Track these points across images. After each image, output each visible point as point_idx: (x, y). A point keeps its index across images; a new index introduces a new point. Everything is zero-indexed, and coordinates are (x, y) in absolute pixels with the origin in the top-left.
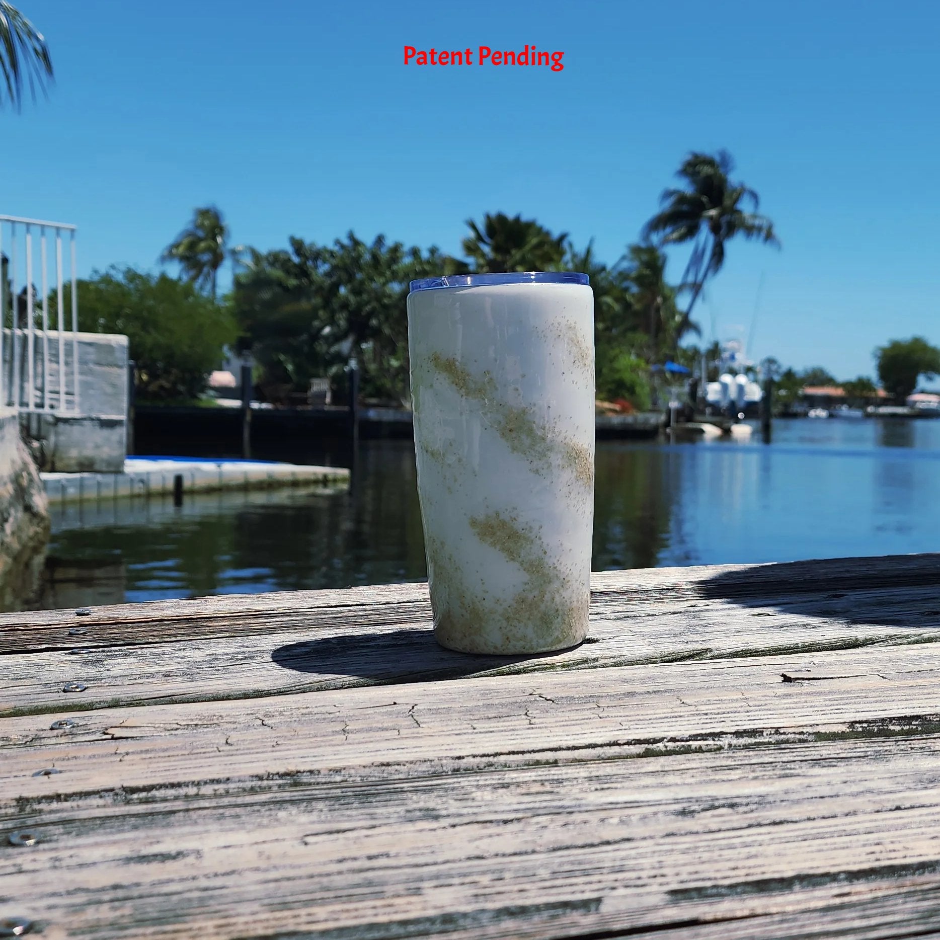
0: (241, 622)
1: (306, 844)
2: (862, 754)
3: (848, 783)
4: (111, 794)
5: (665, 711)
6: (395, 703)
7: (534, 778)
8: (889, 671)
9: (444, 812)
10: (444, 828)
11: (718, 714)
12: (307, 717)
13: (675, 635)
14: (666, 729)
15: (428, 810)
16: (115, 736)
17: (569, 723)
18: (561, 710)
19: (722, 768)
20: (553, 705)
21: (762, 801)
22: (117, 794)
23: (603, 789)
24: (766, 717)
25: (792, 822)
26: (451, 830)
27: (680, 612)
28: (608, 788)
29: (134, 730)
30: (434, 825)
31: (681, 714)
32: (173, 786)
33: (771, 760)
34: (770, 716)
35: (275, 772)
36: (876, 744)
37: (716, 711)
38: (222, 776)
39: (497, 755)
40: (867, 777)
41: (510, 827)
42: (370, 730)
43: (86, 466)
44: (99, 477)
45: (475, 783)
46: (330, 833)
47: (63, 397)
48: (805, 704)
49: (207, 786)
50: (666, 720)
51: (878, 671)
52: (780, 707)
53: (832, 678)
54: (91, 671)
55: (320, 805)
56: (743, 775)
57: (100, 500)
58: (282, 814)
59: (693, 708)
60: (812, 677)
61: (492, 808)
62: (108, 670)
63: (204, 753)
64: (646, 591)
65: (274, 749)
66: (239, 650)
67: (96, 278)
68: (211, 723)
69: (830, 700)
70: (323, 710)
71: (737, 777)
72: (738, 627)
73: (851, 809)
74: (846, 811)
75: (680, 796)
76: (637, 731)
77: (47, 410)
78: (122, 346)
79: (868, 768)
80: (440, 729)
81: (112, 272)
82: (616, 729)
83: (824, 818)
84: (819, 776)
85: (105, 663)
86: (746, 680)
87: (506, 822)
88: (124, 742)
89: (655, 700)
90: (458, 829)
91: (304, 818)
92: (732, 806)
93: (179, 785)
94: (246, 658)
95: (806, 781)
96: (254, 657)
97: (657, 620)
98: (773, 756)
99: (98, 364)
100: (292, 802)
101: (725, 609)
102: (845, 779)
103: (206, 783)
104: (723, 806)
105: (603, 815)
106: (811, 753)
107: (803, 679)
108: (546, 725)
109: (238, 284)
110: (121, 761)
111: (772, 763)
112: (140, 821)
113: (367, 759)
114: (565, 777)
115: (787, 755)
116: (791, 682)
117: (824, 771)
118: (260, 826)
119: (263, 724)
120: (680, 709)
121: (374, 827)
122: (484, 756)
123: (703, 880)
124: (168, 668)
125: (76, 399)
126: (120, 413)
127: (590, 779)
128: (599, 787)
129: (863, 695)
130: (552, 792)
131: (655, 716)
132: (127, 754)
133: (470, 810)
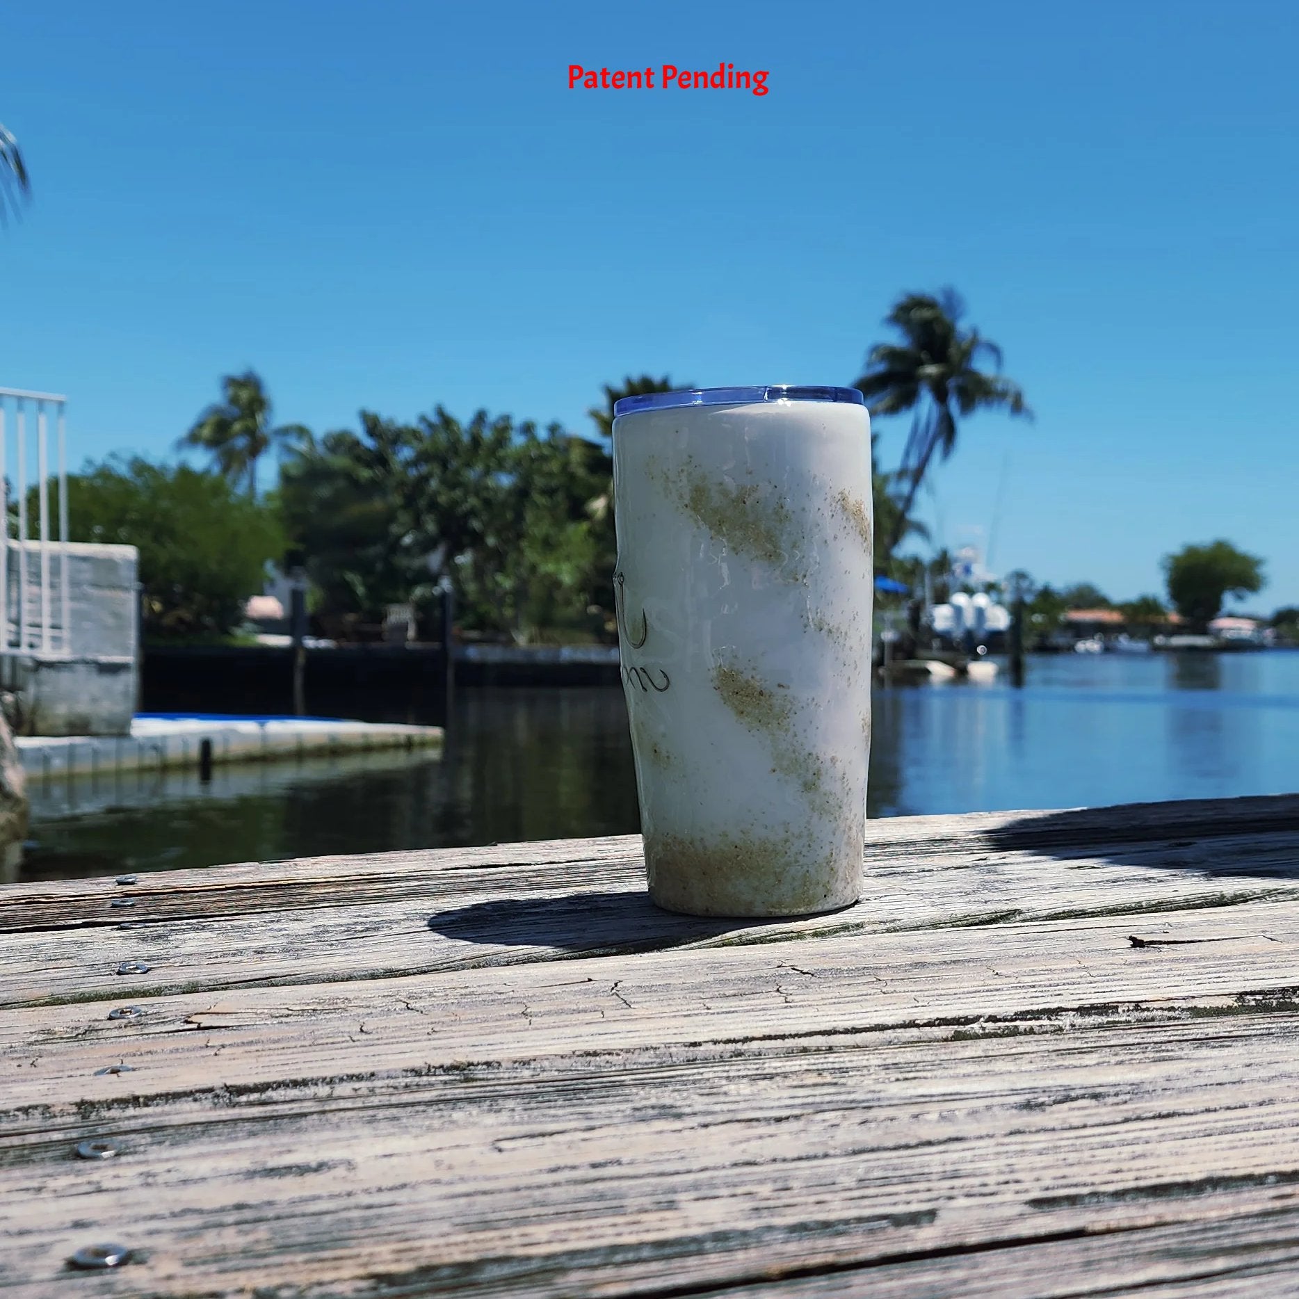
0: (351, 888)
1: (500, 1150)
2: (1264, 1032)
3: (1253, 1067)
4: (210, 1095)
5: (974, 983)
6: (590, 980)
7: (805, 1067)
8: (1278, 933)
9: (688, 1110)
10: (692, 1128)
11: (1050, 986)
12: (468, 998)
13: (967, 894)
14: (981, 1005)
15: (664, 1107)
16: (202, 1025)
17: (841, 1000)
18: (826, 985)
19: (1070, 1052)
20: (813, 979)
21: (1136, 1090)
22: (217, 1096)
23: (906, 1079)
24: (1119, 988)
25: (1185, 1114)
26: (703, 1131)
27: (967, 867)
28: (915, 1078)
29: (228, 1016)
30: (678, 1125)
31: (998, 987)
32: (296, 1084)
33: (1137, 1041)
34: (1124, 988)
35: (437, 1065)
36: (1280, 1020)
37: (1047, 983)
38: (365, 1070)
39: (746, 1040)
40: (1279, 1059)
41: (784, 1126)
42: (562, 1012)
43: (78, 727)
44: (95, 743)
45: (725, 1074)
46: (532, 1136)
47: (47, 632)
48: (1169, 973)
49: (344, 1084)
50: (978, 994)
51: (1263, 932)
52: (1135, 976)
53: (1200, 941)
54: (153, 949)
55: (511, 1103)
56: (1101, 1060)
57: (96, 776)
58: (457, 1115)
59: (1013, 980)
60: (1172, 940)
61: (754, 1104)
62: (176, 947)
63: (332, 1043)
64: (914, 843)
65: (430, 1037)
66: (355, 920)
67: (90, 471)
68: (334, 1007)
69: (1204, 967)
70: (490, 990)
71: (1094, 1062)
72: (1054, 882)
73: (1266, 1097)
74: (1259, 1100)
75: (1018, 1086)
76: (940, 1008)
77: (24, 651)
78: (128, 561)
79: (1277, 1048)
80: (661, 1009)
81: (113, 463)
82: (910, 1006)
83: (1228, 1108)
84: (1211, 1058)
85: (170, 938)
86: (1080, 946)
87: (779, 1120)
88: (215, 1032)
89: (957, 971)
90: (712, 1129)
91: (490, 1119)
92: (1095, 1096)
93: (304, 1083)
94: (368, 929)
95: (1195, 1065)
96: (378, 928)
97: (937, 876)
98: (1139, 1036)
99: (96, 585)
100: (470, 1100)
101: (1030, 862)
102: (1248, 1062)
103: (342, 1080)
104: (1083, 1097)
105: (915, 1110)
106: (1191, 1031)
107: (1160, 943)
108: (810, 1003)
109: (286, 478)
110: (216, 1055)
111: (1139, 1044)
112: (258, 1126)
113: (566, 1048)
114: (849, 1065)
115: (1158, 1034)
116: (1143, 947)
117: (1215, 1052)
118: (430, 1129)
119: (408, 1008)
120: (994, 982)
121: (592, 1129)
122: (728, 1041)
123: (1076, 1185)
124: (261, 944)
125: (65, 634)
126: (126, 653)
127: (886, 1067)
128: (901, 1076)
129: (1249, 961)
130: (835, 1084)
131: (962, 990)
132: (223, 1046)
133: (725, 1107)
